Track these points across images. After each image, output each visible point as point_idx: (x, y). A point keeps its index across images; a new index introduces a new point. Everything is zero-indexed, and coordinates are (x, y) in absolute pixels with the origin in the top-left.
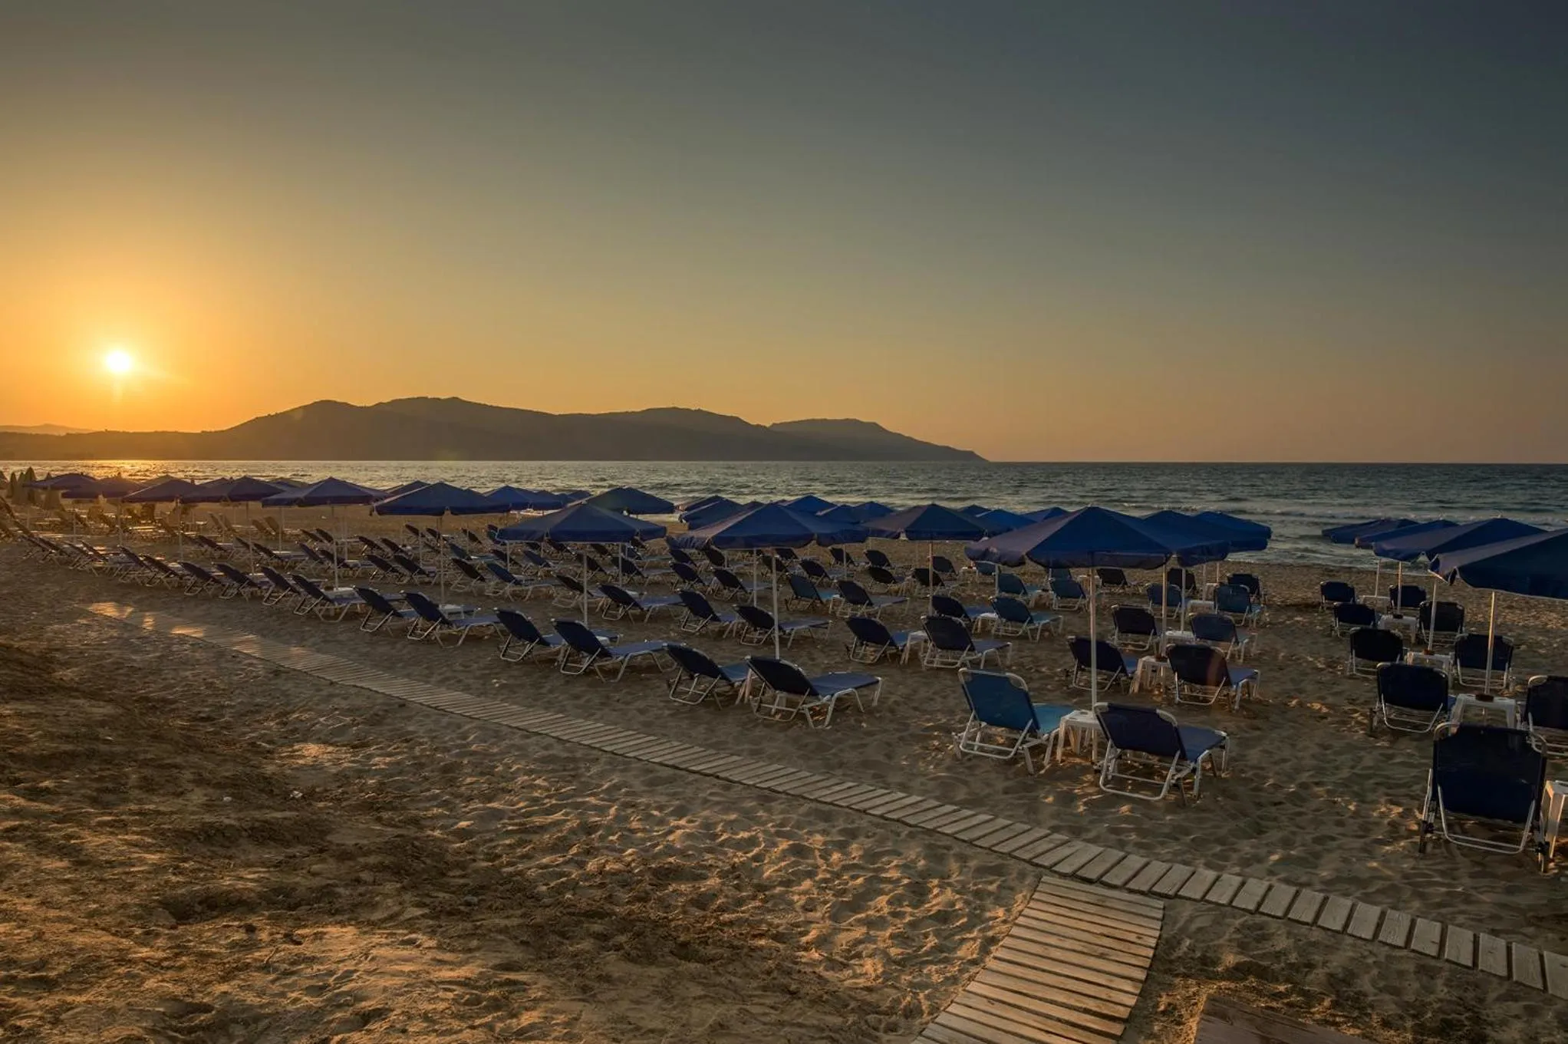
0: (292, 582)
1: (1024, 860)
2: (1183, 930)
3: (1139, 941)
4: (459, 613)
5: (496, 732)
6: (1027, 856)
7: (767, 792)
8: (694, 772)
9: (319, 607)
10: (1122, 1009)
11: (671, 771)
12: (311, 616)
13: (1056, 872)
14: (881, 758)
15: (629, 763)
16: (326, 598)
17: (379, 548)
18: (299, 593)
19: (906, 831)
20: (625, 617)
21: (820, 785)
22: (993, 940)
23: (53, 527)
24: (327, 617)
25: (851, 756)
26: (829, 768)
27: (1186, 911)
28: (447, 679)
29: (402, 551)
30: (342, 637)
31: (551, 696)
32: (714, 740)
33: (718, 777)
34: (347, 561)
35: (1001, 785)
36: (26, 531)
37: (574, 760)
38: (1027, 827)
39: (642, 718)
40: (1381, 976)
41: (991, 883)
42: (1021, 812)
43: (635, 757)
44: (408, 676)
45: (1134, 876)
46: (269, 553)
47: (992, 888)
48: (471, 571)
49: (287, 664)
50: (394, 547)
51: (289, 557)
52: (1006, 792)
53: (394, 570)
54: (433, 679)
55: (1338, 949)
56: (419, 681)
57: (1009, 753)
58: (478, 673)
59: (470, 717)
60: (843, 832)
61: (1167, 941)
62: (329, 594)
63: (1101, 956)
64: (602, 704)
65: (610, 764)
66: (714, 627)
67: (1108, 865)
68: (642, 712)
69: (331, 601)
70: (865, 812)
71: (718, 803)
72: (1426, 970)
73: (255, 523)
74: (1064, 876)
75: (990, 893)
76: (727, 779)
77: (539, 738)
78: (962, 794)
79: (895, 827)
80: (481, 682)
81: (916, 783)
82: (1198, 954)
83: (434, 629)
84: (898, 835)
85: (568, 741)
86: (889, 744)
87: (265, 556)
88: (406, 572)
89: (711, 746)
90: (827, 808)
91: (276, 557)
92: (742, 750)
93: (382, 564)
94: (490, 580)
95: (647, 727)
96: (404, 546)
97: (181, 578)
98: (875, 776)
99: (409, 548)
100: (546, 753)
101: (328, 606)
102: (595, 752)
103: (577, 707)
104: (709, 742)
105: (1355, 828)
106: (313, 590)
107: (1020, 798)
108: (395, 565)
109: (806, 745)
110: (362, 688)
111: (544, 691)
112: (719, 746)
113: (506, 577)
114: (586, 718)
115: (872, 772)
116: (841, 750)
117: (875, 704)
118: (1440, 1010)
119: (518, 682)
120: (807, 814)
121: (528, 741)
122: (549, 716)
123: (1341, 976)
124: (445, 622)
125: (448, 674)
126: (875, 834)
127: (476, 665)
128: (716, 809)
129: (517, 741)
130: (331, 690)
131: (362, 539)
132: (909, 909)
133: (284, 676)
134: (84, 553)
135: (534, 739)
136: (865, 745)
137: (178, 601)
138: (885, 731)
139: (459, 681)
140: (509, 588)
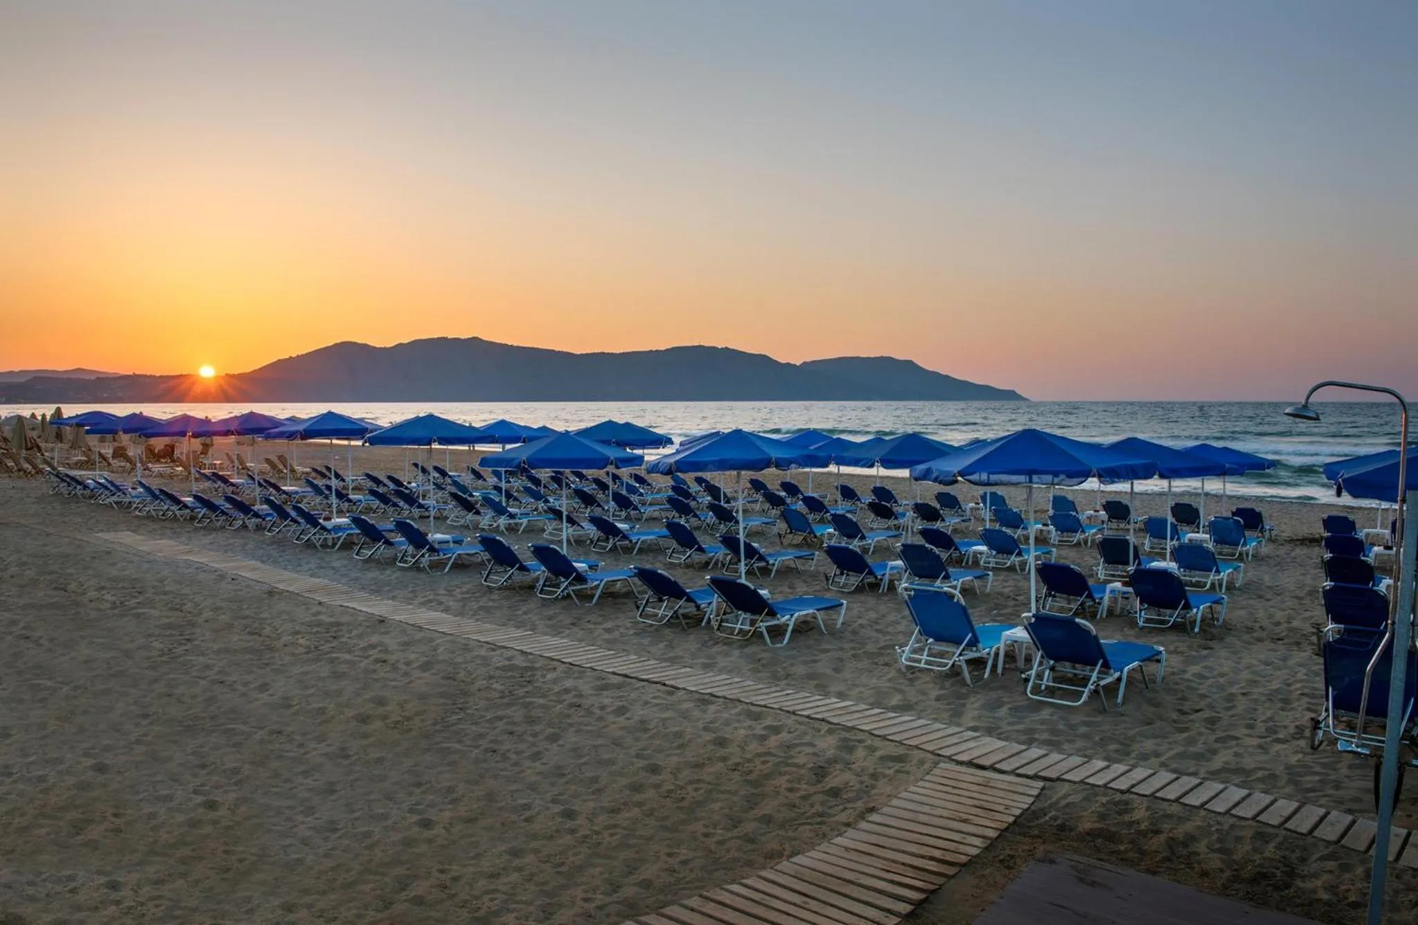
0: (293, 514)
1: (928, 751)
2: (1052, 806)
3: (1007, 811)
4: (448, 542)
5: (466, 645)
6: (931, 749)
7: (706, 697)
8: (643, 680)
9: (317, 536)
10: (963, 857)
11: (621, 679)
12: (309, 545)
13: (954, 760)
14: (828, 671)
15: (584, 672)
16: (323, 528)
17: (385, 485)
18: (299, 523)
19: (826, 727)
20: (614, 549)
21: (763, 691)
22: (872, 810)
23: (80, 465)
24: (324, 546)
25: (800, 670)
26: (775, 678)
27: (1064, 789)
28: (430, 601)
29: (406, 488)
30: (336, 564)
31: (525, 617)
32: (671, 655)
33: (664, 685)
34: (351, 497)
35: (935, 693)
36: (54, 468)
37: (533, 669)
38: (944, 726)
39: (607, 636)
40: (1220, 840)
41: (890, 768)
42: (945, 715)
43: (590, 668)
44: (393, 598)
45: (1028, 764)
46: (277, 488)
47: (888, 772)
48: (468, 506)
49: (281, 586)
50: (398, 483)
51: (297, 493)
52: (937, 699)
53: (395, 505)
54: (416, 602)
55: (1189, 820)
56: (402, 602)
57: (947, 664)
58: (460, 596)
59: (443, 633)
60: (766, 728)
61: (1034, 812)
62: (328, 525)
63: (965, 821)
64: (573, 624)
65: (566, 672)
66: (698, 558)
67: (1006, 755)
68: (608, 631)
69: (329, 531)
70: (794, 713)
71: (658, 705)
72: (1262, 836)
73: (268, 461)
74: (961, 763)
75: (885, 776)
76: (672, 686)
77: (504, 650)
78: (895, 700)
79: (817, 725)
80: (461, 604)
81: (855, 692)
82: (1059, 822)
83: (423, 555)
84: (819, 731)
85: (531, 654)
86: (841, 660)
87: (274, 492)
88: (406, 506)
89: (665, 660)
90: (759, 709)
91: (284, 492)
92: (696, 664)
93: (383, 499)
94: (486, 514)
95: (610, 644)
96: (409, 483)
97: (192, 511)
98: (817, 686)
99: (413, 484)
100: (507, 663)
101: (325, 535)
102: (555, 663)
103: (548, 626)
104: (666, 656)
105: (1263, 730)
106: (312, 520)
107: (948, 704)
108: (396, 500)
109: (759, 660)
110: (347, 607)
111: (519, 612)
112: (674, 661)
113: (500, 510)
114: (553, 636)
115: (816, 682)
116: (792, 665)
117: (839, 625)
118: (1260, 865)
119: (496, 604)
120: (739, 714)
121: (493, 653)
122: (518, 633)
123: (1181, 839)
124: (432, 550)
125: (431, 597)
126: (796, 729)
127: (458, 590)
128: (655, 709)
129: (483, 652)
130: (319, 608)
131: (368, 476)
132: (805, 786)
133: (277, 597)
134: (106, 488)
135: (498, 652)
136: (815, 661)
137: (188, 532)
138: (842, 649)
139: (441, 603)
140: (503, 521)
